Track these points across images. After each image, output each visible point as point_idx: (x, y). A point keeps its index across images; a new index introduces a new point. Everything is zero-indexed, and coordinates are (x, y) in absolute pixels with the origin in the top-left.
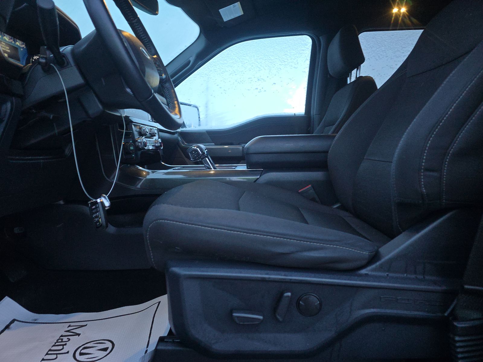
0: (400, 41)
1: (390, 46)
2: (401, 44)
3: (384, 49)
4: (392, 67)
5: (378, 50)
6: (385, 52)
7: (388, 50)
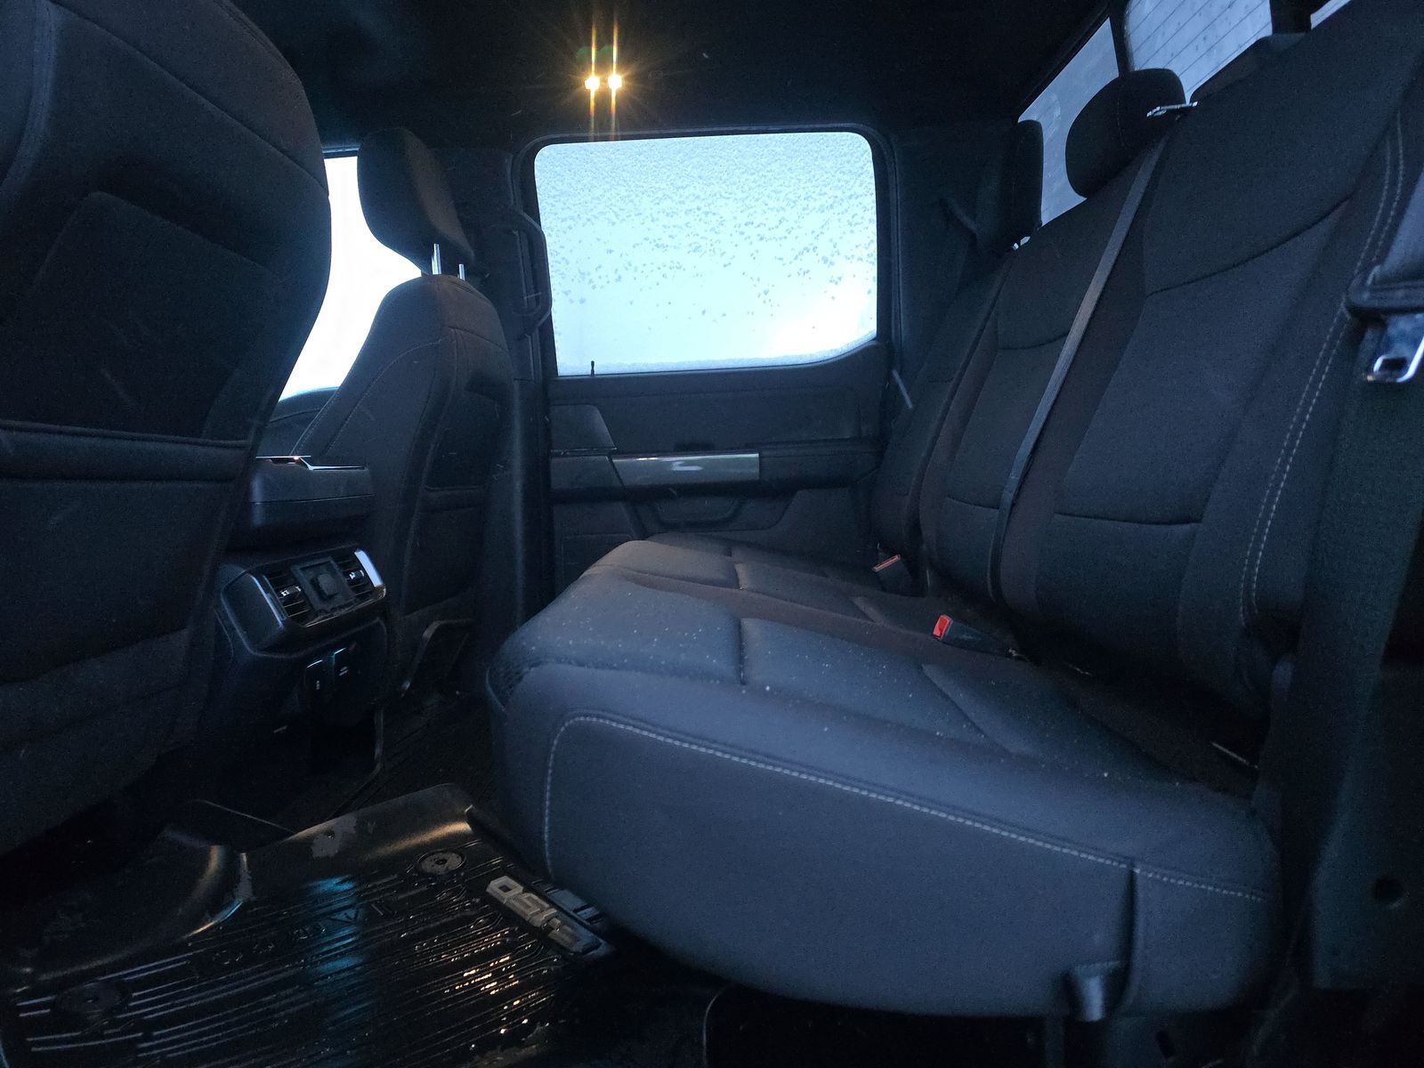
0: (664, 170)
1: (641, 184)
2: (668, 177)
3: (625, 194)
4: (660, 243)
5: (608, 195)
6: (632, 201)
7: (637, 196)
